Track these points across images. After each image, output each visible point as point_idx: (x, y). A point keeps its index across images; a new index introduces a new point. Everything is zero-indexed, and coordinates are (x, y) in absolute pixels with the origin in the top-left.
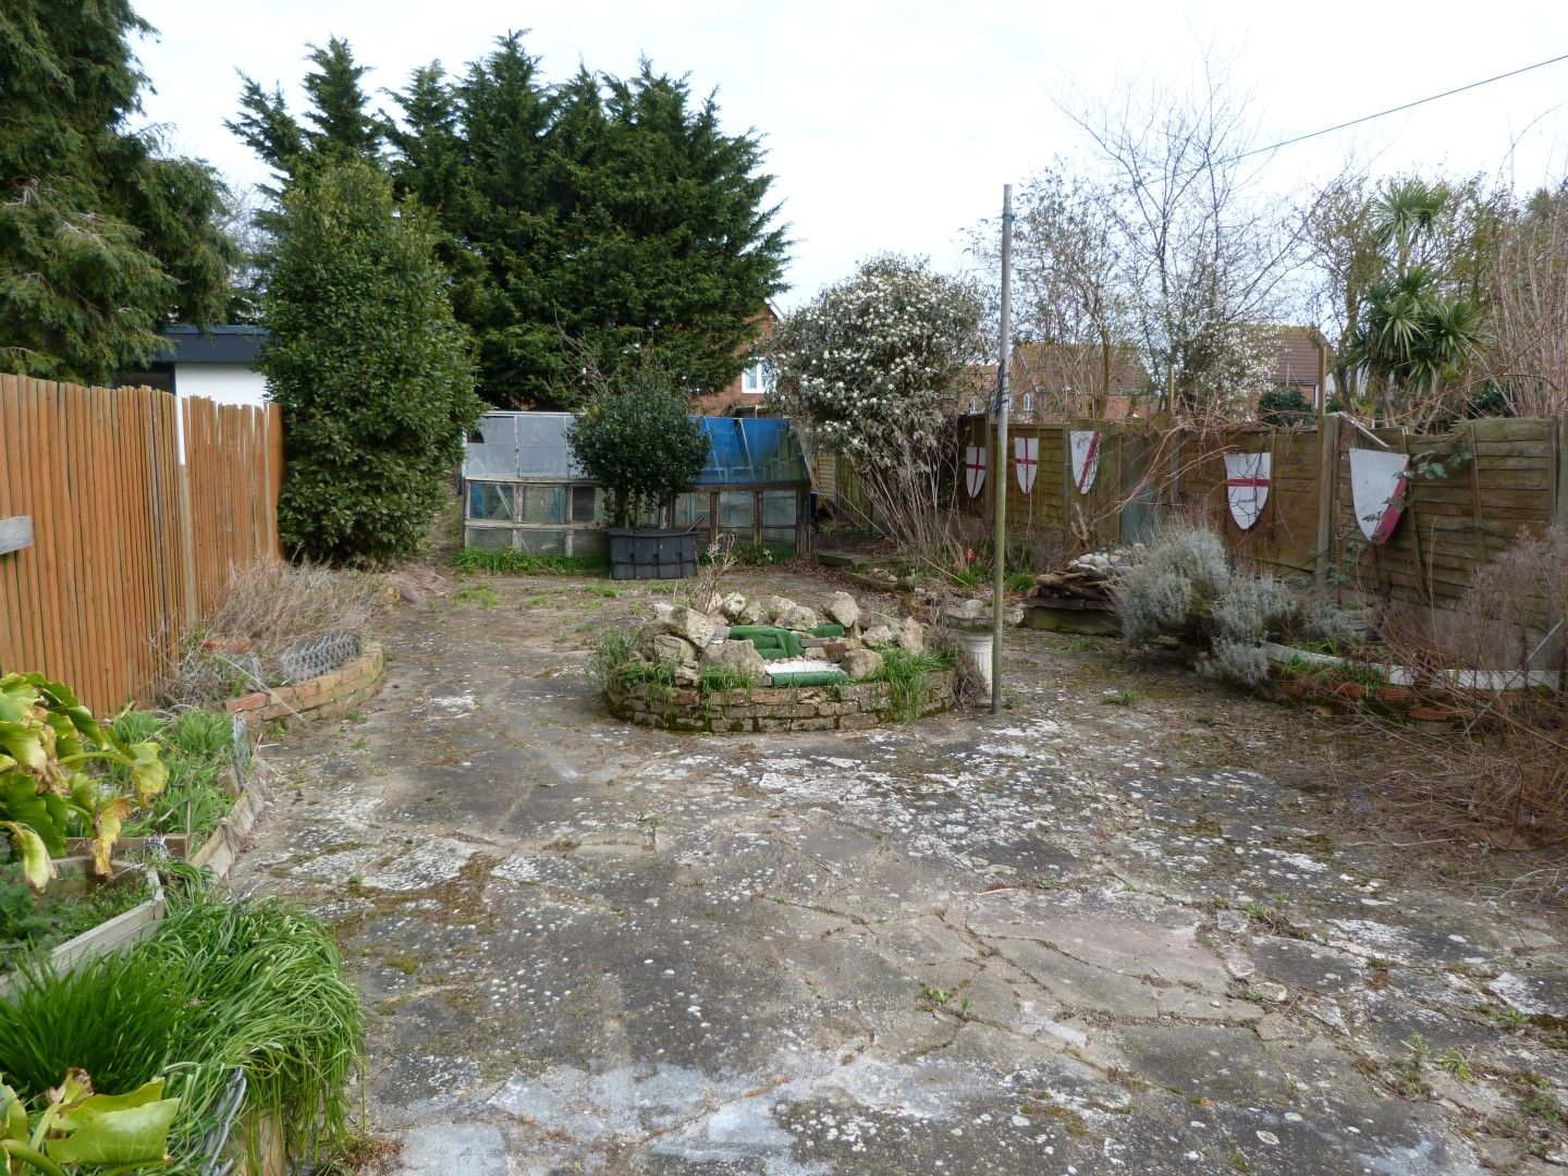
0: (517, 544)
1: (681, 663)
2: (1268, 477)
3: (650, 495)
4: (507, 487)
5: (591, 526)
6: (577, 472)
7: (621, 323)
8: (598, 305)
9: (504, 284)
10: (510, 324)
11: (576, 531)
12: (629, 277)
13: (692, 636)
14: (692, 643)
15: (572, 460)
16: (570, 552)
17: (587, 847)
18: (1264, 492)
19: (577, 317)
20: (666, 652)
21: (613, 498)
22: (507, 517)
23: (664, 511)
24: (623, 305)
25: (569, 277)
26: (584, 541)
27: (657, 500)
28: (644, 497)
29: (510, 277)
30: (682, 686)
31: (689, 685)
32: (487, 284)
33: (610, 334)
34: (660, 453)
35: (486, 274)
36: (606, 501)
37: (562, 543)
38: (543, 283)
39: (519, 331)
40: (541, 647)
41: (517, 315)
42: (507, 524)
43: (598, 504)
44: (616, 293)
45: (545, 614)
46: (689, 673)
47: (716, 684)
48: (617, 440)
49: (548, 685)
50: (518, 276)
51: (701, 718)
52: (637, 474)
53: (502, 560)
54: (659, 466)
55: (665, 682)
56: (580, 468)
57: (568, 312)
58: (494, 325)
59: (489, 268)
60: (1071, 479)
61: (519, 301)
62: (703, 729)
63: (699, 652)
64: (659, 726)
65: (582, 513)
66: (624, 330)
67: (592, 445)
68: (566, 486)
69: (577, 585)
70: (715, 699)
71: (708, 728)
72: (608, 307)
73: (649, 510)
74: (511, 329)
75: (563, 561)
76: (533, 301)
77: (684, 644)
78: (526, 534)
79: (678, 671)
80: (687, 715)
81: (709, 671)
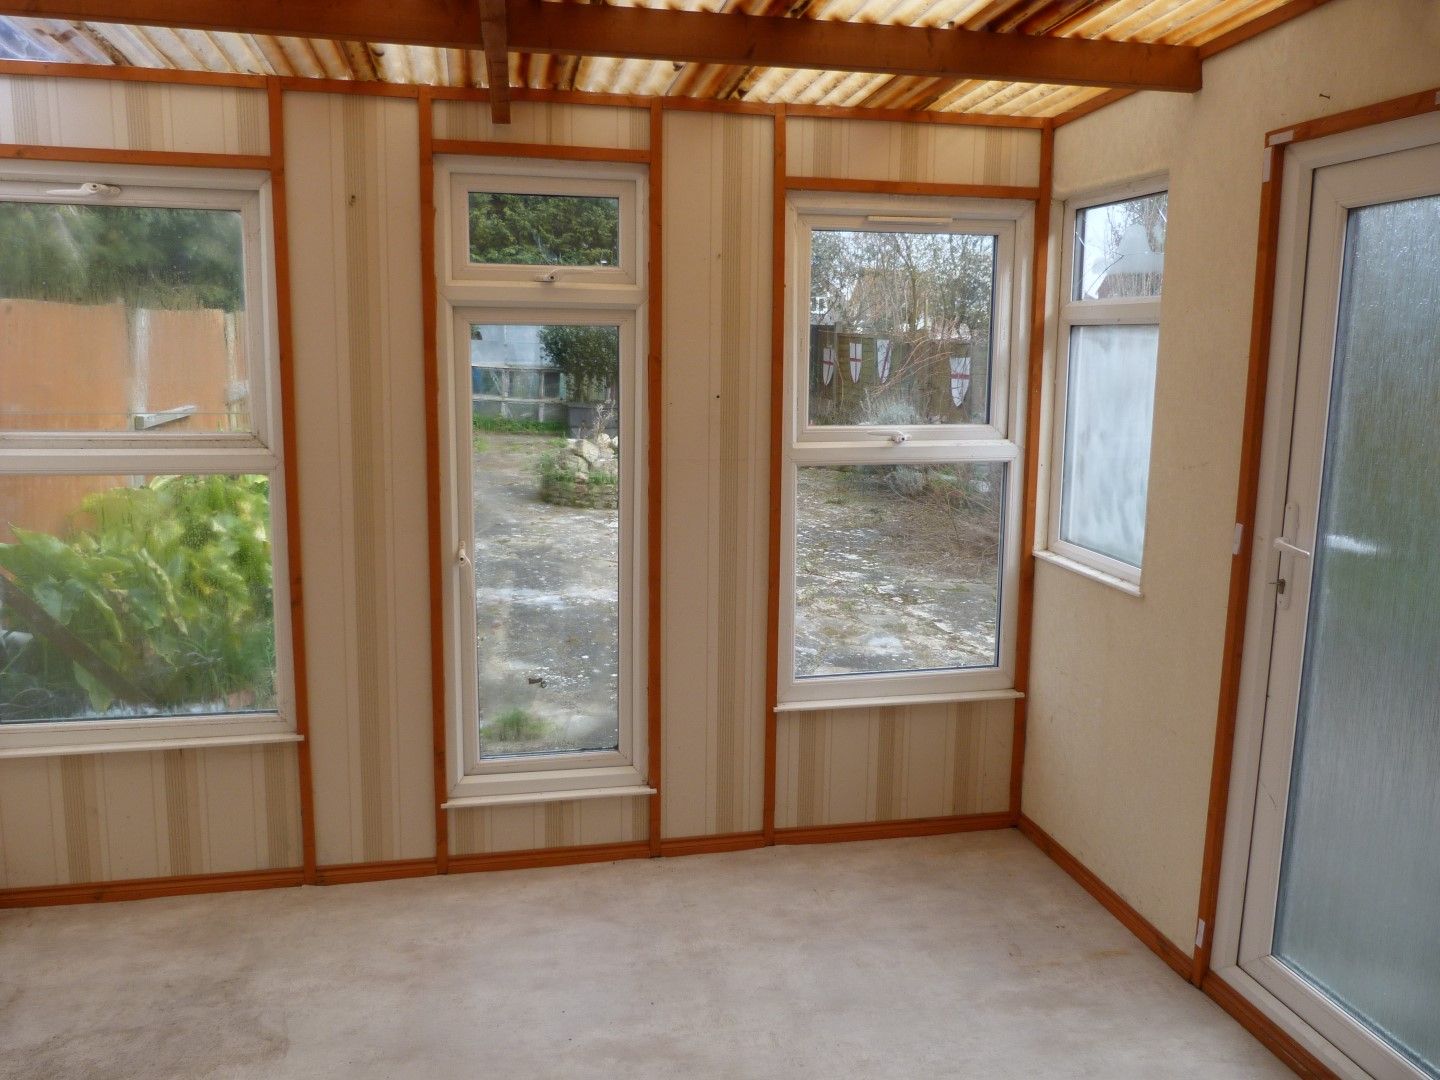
0: (504, 412)
1: (579, 470)
2: (968, 373)
3: (599, 379)
4: (498, 372)
5: (556, 400)
6: (547, 362)
7: (592, 246)
8: (575, 232)
9: (502, 216)
10: (506, 246)
11: (547, 405)
12: (599, 211)
13: (586, 455)
14: (585, 459)
15: (544, 353)
16: (541, 420)
17: (513, 541)
18: (967, 382)
19: (558, 241)
20: (571, 464)
21: (572, 381)
22: (499, 394)
23: (609, 390)
24: (595, 233)
25: (552, 210)
26: (552, 411)
27: (604, 383)
28: (594, 380)
29: (507, 211)
30: (579, 483)
31: (583, 482)
32: (489, 215)
33: (584, 255)
34: (604, 350)
35: (489, 207)
36: (568, 383)
37: (536, 413)
38: (532, 215)
39: (513, 251)
40: (510, 473)
41: (512, 239)
42: (498, 398)
43: (562, 384)
44: (589, 223)
45: (519, 456)
46: (583, 476)
47: (597, 482)
48: (574, 340)
49: (511, 488)
50: (512, 209)
51: (589, 500)
52: (588, 364)
53: (493, 422)
54: (602, 359)
55: (569, 480)
56: (549, 359)
57: (551, 237)
58: (494, 246)
59: (491, 202)
60: (877, 374)
61: (513, 227)
62: (588, 507)
63: (590, 465)
64: (566, 505)
65: (552, 392)
66: (596, 251)
67: (556, 343)
68: (539, 372)
69: (542, 440)
70: (596, 489)
71: (592, 506)
72: (583, 234)
73: (599, 390)
74: (507, 250)
75: (537, 425)
76: (524, 228)
77: (581, 460)
78: (510, 406)
79: (577, 474)
80: (581, 499)
81: (593, 474)
